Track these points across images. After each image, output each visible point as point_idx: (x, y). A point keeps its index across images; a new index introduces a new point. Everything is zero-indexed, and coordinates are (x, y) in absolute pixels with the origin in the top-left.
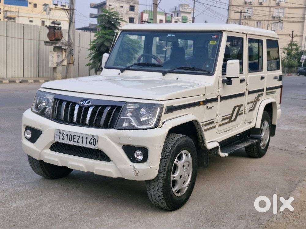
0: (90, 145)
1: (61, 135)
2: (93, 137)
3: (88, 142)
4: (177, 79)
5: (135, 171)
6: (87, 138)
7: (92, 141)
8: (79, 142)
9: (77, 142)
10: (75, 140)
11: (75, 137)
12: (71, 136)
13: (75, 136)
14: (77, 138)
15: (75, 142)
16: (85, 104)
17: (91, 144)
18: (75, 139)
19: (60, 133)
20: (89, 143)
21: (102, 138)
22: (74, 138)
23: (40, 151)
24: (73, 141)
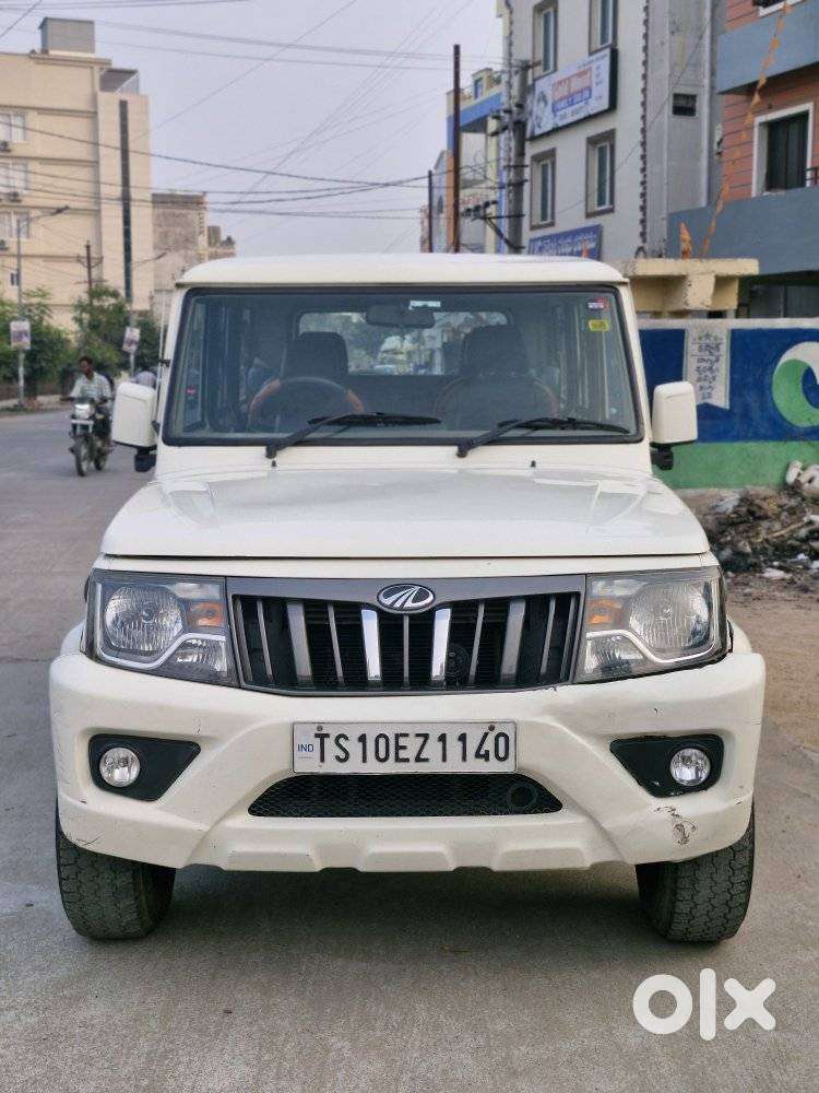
0: (482, 760)
1: (329, 743)
2: (492, 728)
3: (471, 751)
4: (533, 464)
5: (680, 827)
6: (463, 738)
7: (489, 745)
8: (426, 760)
9: (418, 759)
10: (402, 754)
11: (402, 742)
12: (382, 742)
13: (406, 735)
14: (412, 745)
15: (407, 760)
16: (406, 602)
17: (486, 757)
18: (404, 748)
19: (322, 737)
20: (478, 755)
21: (531, 725)
22: (398, 748)
23: (205, 828)
24: (397, 759)
